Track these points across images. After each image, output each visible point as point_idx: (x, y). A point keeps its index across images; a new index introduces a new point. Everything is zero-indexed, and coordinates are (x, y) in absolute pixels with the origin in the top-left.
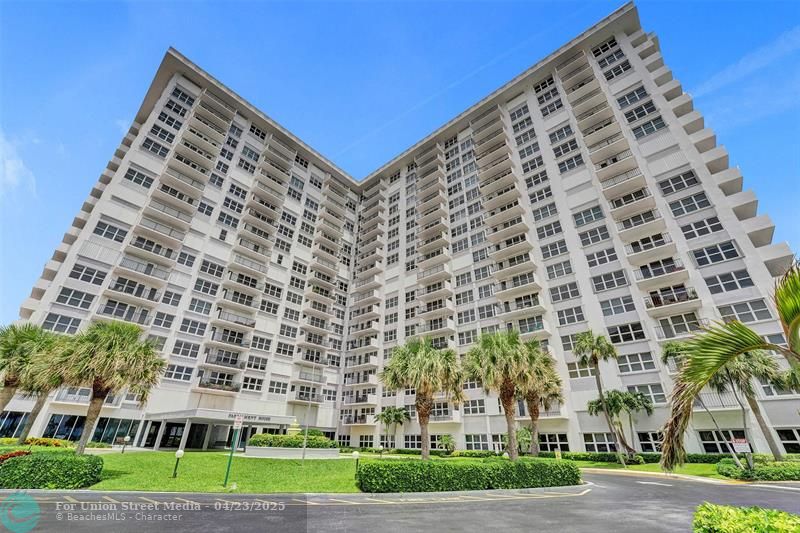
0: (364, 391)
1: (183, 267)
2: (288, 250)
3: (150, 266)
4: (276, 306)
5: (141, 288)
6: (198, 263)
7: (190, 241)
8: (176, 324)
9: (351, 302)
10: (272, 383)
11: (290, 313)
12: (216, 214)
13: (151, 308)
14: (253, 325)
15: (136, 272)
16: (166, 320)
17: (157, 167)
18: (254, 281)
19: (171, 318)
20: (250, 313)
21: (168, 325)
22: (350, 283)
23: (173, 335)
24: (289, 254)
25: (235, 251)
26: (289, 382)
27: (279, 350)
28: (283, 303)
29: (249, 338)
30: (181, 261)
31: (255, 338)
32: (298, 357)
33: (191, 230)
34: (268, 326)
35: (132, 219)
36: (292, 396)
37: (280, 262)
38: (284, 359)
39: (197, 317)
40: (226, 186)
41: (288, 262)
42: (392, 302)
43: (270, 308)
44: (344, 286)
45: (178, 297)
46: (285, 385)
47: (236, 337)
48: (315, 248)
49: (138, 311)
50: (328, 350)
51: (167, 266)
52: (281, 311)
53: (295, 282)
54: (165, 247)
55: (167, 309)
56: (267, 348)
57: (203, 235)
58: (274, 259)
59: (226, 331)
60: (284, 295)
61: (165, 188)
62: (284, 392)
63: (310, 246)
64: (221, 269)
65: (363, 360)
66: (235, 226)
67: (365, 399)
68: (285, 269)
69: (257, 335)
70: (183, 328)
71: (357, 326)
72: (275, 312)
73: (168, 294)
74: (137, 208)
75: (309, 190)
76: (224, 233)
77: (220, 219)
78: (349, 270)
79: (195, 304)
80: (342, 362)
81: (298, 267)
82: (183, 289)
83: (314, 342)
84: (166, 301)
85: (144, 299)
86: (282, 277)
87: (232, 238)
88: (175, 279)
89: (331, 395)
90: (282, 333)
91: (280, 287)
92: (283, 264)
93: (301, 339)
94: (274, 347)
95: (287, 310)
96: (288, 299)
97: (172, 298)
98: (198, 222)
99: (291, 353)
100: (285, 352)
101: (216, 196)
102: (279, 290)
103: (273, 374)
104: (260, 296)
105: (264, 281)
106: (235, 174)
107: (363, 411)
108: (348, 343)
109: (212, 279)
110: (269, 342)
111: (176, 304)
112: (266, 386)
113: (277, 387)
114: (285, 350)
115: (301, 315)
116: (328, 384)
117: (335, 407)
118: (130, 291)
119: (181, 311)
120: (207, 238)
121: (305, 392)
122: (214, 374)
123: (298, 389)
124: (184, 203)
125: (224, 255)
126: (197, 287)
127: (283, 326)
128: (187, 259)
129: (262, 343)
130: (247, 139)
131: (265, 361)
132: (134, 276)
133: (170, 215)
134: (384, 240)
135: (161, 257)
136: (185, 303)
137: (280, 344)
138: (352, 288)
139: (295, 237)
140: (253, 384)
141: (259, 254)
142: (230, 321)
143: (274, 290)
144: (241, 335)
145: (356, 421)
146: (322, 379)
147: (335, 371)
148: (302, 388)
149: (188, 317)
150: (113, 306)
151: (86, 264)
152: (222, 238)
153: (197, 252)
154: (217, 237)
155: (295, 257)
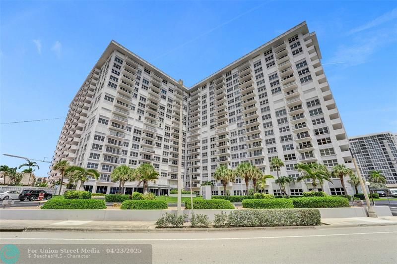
0: (195, 175)
1: (128, 132)
2: (163, 121)
3: (118, 133)
4: (160, 144)
5: (116, 141)
6: (132, 130)
7: (130, 122)
8: (129, 153)
9: (188, 140)
10: (162, 173)
11: (166, 147)
12: (136, 110)
13: (120, 149)
14: (154, 152)
16: (125, 152)
17: (114, 93)
18: (152, 135)
19: (127, 151)
20: (152, 148)
21: (126, 154)
22: (187, 133)
23: (128, 158)
25: (144, 124)
26: (167, 172)
27: (163, 161)
28: (163, 143)
29: (152, 157)
30: (127, 130)
31: (155, 157)
32: (170, 163)
33: (129, 117)
34: (159, 152)
35: (110, 116)
36: (169, 177)
38: (165, 164)
39: (135, 150)
40: (138, 97)
41: (163, 126)
42: (205, 141)
43: (159, 145)
44: (184, 134)
45: (128, 143)
46: (166, 174)
47: (147, 157)
48: (173, 120)
49: (116, 150)
51: (123, 132)
52: (162, 146)
53: (167, 134)
54: (121, 125)
55: (125, 148)
56: (159, 160)
57: (133, 119)
58: (158, 125)
59: (145, 155)
60: (163, 139)
61: (118, 101)
62: (166, 176)
63: (170, 118)
64: (140, 131)
65: (194, 164)
66: (143, 113)
67: (196, 178)
68: (162, 129)
70: (131, 155)
71: (191, 150)
72: (160, 146)
74: (110, 111)
75: (169, 94)
76: (140, 117)
77: (138, 111)
78: (186, 127)
79: (134, 146)
80: (186, 164)
81: (167, 128)
82: (129, 140)
83: (175, 157)
84: (124, 145)
85: (117, 145)
86: (161, 132)
87: (143, 119)
88: (127, 137)
90: (163, 154)
91: (161, 136)
92: (161, 127)
93: (170, 156)
94: (161, 160)
95: (164, 145)
96: (165, 141)
97: (126, 144)
98: (131, 112)
99: (167, 162)
101: (135, 102)
102: (161, 138)
103: (162, 170)
104: (155, 141)
105: (156, 135)
106: (142, 92)
107: (195, 182)
108: (187, 157)
109: (138, 136)
110: (159, 158)
111: (127, 146)
113: (164, 175)
114: (165, 161)
115: (169, 147)
117: (184, 181)
118: (112, 143)
119: (129, 149)
120: (134, 120)
121: (173, 176)
123: (170, 175)
124: (125, 107)
125: (141, 126)
126: (133, 139)
127: (164, 152)
128: (129, 129)
129: (158, 158)
130: (144, 75)
131: (159, 165)
132: (113, 137)
133: (122, 113)
134: (200, 115)
135: (120, 129)
136: (130, 145)
137: (163, 159)
138: (188, 135)
139: (165, 115)
141: (153, 125)
142: (146, 151)
143: (160, 138)
144: (150, 156)
147: (183, 168)
148: (172, 174)
149: (132, 151)
150: (109, 149)
151: (98, 134)
152: (140, 119)
153: (132, 126)
154: (138, 119)
155: (166, 124)
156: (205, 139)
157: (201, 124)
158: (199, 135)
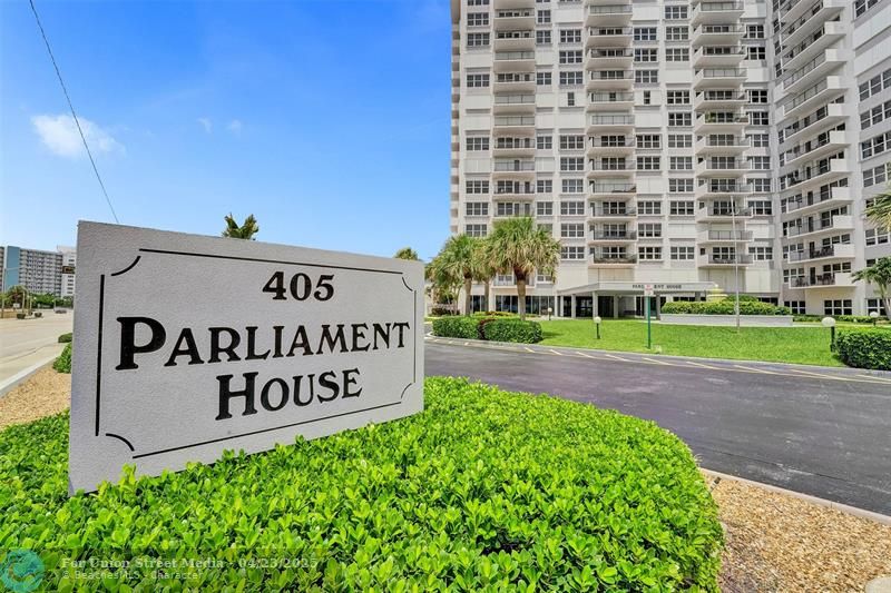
0: (826, 241)
1: (544, 152)
2: (655, 80)
3: (517, 162)
4: (657, 159)
5: (517, 185)
6: (556, 142)
7: (542, 121)
8: (556, 210)
9: (779, 115)
10: (674, 249)
11: (679, 163)
12: (556, 79)
13: (531, 201)
14: (634, 190)
15: (508, 172)
16: (546, 208)
17: (485, 59)
18: (622, 138)
19: (549, 205)
20: (627, 177)
21: (549, 212)
22: (770, 86)
23: (556, 220)
24: (658, 85)
25: (589, 112)
26: (695, 245)
27: (673, 211)
28: (666, 153)
29: (633, 205)
30: (540, 147)
31: (640, 204)
32: (702, 214)
33: (539, 109)
34: (652, 185)
35: (487, 123)
36: (706, 260)
37: (648, 101)
38: (681, 219)
39: (573, 197)
40: (556, 37)
41: (658, 97)
43: (650, 164)
44: (760, 95)
45: (549, 182)
46: (691, 249)
47: (618, 207)
48: (696, 57)
49: (522, 206)
50: (747, 195)
51: (530, 157)
52: (665, 164)
53: (677, 119)
54: (522, 138)
55: (544, 197)
56: (658, 211)
57: (551, 109)
58: (639, 99)
59: (606, 204)
60: (664, 141)
61: (501, 77)
62: (691, 257)
63: (686, 58)
64: (581, 139)
65: (816, 197)
66: (580, 81)
67: (827, 250)
68: (657, 107)
69: (641, 200)
70: (564, 212)
71: (797, 149)
72: (657, 167)
73: (540, 183)
74: (487, 111)
76: (571, 96)
77: (563, 82)
78: (764, 65)
79: (569, 185)
80: (776, 208)
81: (676, 96)
82: (551, 174)
83: (724, 190)
84: (540, 190)
85: (522, 194)
86: (655, 120)
87: (582, 99)
88: (541, 166)
89: (766, 253)
90: (672, 189)
91: (656, 133)
92: (652, 103)
93: (702, 191)
94: (666, 209)
95: (673, 159)
96: (671, 145)
97: (544, 186)
98: (542, 97)
99: (691, 211)
100: (682, 211)
101: (548, 57)
102: (656, 138)
103: (672, 240)
104: (633, 153)
105: (634, 133)
106: (561, 16)
107: (826, 268)
108: (782, 179)
109: (574, 154)
110: (658, 204)
111: (549, 190)
112: (666, 254)
113: (682, 253)
114: (682, 209)
115: (695, 160)
116: (756, 240)
117: (772, 266)
118: (509, 190)
119: (556, 196)
120: (556, 111)
121: (723, 254)
122: (606, 249)
123: (709, 251)
124: (522, 83)
125: (580, 122)
126: (563, 168)
127: (672, 181)
128: (545, 142)
129: (652, 206)
131: (659, 226)
132: (509, 176)
133: (515, 104)
135: (522, 150)
136: (557, 186)
137: (673, 204)
138: (777, 92)
139: (661, 55)
140: (652, 253)
141: (618, 103)
142: (606, 192)
143: (651, 140)
144: (622, 204)
145: (813, 282)
146: (744, 235)
147: (766, 222)
148: (716, 250)
149: (564, 200)
150: (503, 207)
151: (473, 179)
152: (571, 103)
153: (551, 130)
154: (566, 104)
155: (668, 85)
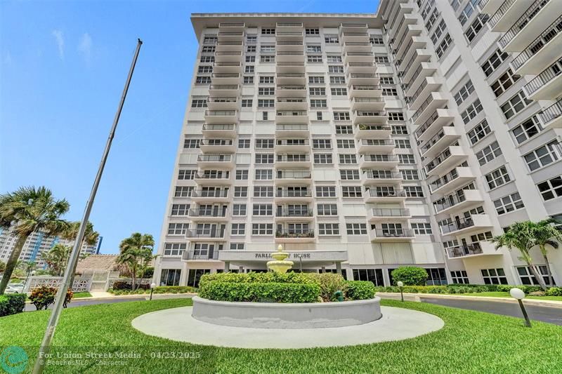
0: (466, 214)
1: (244, 150)
2: (325, 105)
3: (222, 156)
4: (330, 156)
5: (220, 172)
6: (253, 143)
7: (243, 130)
8: (250, 192)
10: (349, 226)
11: (345, 159)
12: (255, 104)
13: (230, 185)
15: (214, 162)
16: (242, 191)
18: (302, 140)
19: (245, 189)
20: (306, 168)
21: (244, 195)
22: (404, 111)
23: (250, 201)
24: (327, 108)
25: (278, 124)
26: (366, 221)
27: (345, 194)
28: (336, 152)
29: (312, 189)
30: (241, 146)
31: (318, 188)
32: (369, 196)
33: (242, 122)
34: (328, 175)
36: (377, 235)
37: (321, 118)
38: (353, 201)
39: (265, 183)
40: (257, 80)
41: (328, 115)
43: (325, 160)
44: (398, 116)
45: (246, 172)
46: (363, 225)
47: (301, 190)
48: (350, 92)
49: (222, 190)
50: (401, 183)
51: (232, 153)
52: (336, 159)
53: (342, 130)
54: (228, 140)
55: (241, 183)
56: (333, 194)
57: (251, 122)
58: (315, 117)
59: (290, 188)
60: (334, 144)
62: (365, 232)
63: (345, 94)
64: (272, 141)
66: (272, 105)
67: (469, 222)
68: (327, 122)
69: (318, 185)
70: (256, 194)
72: (330, 161)
73: (238, 172)
74: (201, 122)
75: (327, 49)
76: (265, 114)
77: (260, 105)
78: (398, 99)
80: (425, 191)
81: (341, 115)
82: (247, 165)
83: (383, 177)
84: (238, 178)
86: (328, 130)
87: (272, 115)
88: (241, 160)
89: (424, 228)
90: (343, 178)
91: (327, 138)
92: (324, 119)
93: (364, 179)
94: (339, 192)
95: (341, 156)
96: (339, 146)
97: (242, 174)
98: (245, 114)
99: (359, 194)
100: (352, 194)
101: (252, 91)
102: (328, 141)
103: (346, 217)
104: (310, 151)
105: (311, 138)
106: (261, 68)
107: (473, 238)
109: (267, 151)
110: (333, 189)
111: (246, 178)
112: (343, 230)
113: (355, 229)
115: (357, 157)
116: (414, 217)
117: (433, 240)
118: (213, 177)
119: (250, 183)
120: (254, 122)
121: (392, 230)
122: (291, 225)
123: (379, 227)
125: (270, 130)
126: (257, 161)
127: (342, 172)
128: (244, 143)
129: (326, 191)
130: (262, 40)
131: (335, 206)
132: (215, 167)
133: (221, 116)
135: (226, 146)
136: (251, 175)
137: (344, 188)
139: (328, 92)
140: (330, 230)
141: (298, 118)
142: (289, 179)
143: (323, 143)
144: (304, 188)
145: (467, 252)
146: (405, 213)
147: (421, 202)
148: (384, 226)
149: (257, 185)
150: (206, 190)
151: (185, 168)
152: (265, 118)
153: (250, 135)
154: (262, 119)
155: (334, 108)
156: (463, 84)
157: (435, 57)
158: (437, 88)
